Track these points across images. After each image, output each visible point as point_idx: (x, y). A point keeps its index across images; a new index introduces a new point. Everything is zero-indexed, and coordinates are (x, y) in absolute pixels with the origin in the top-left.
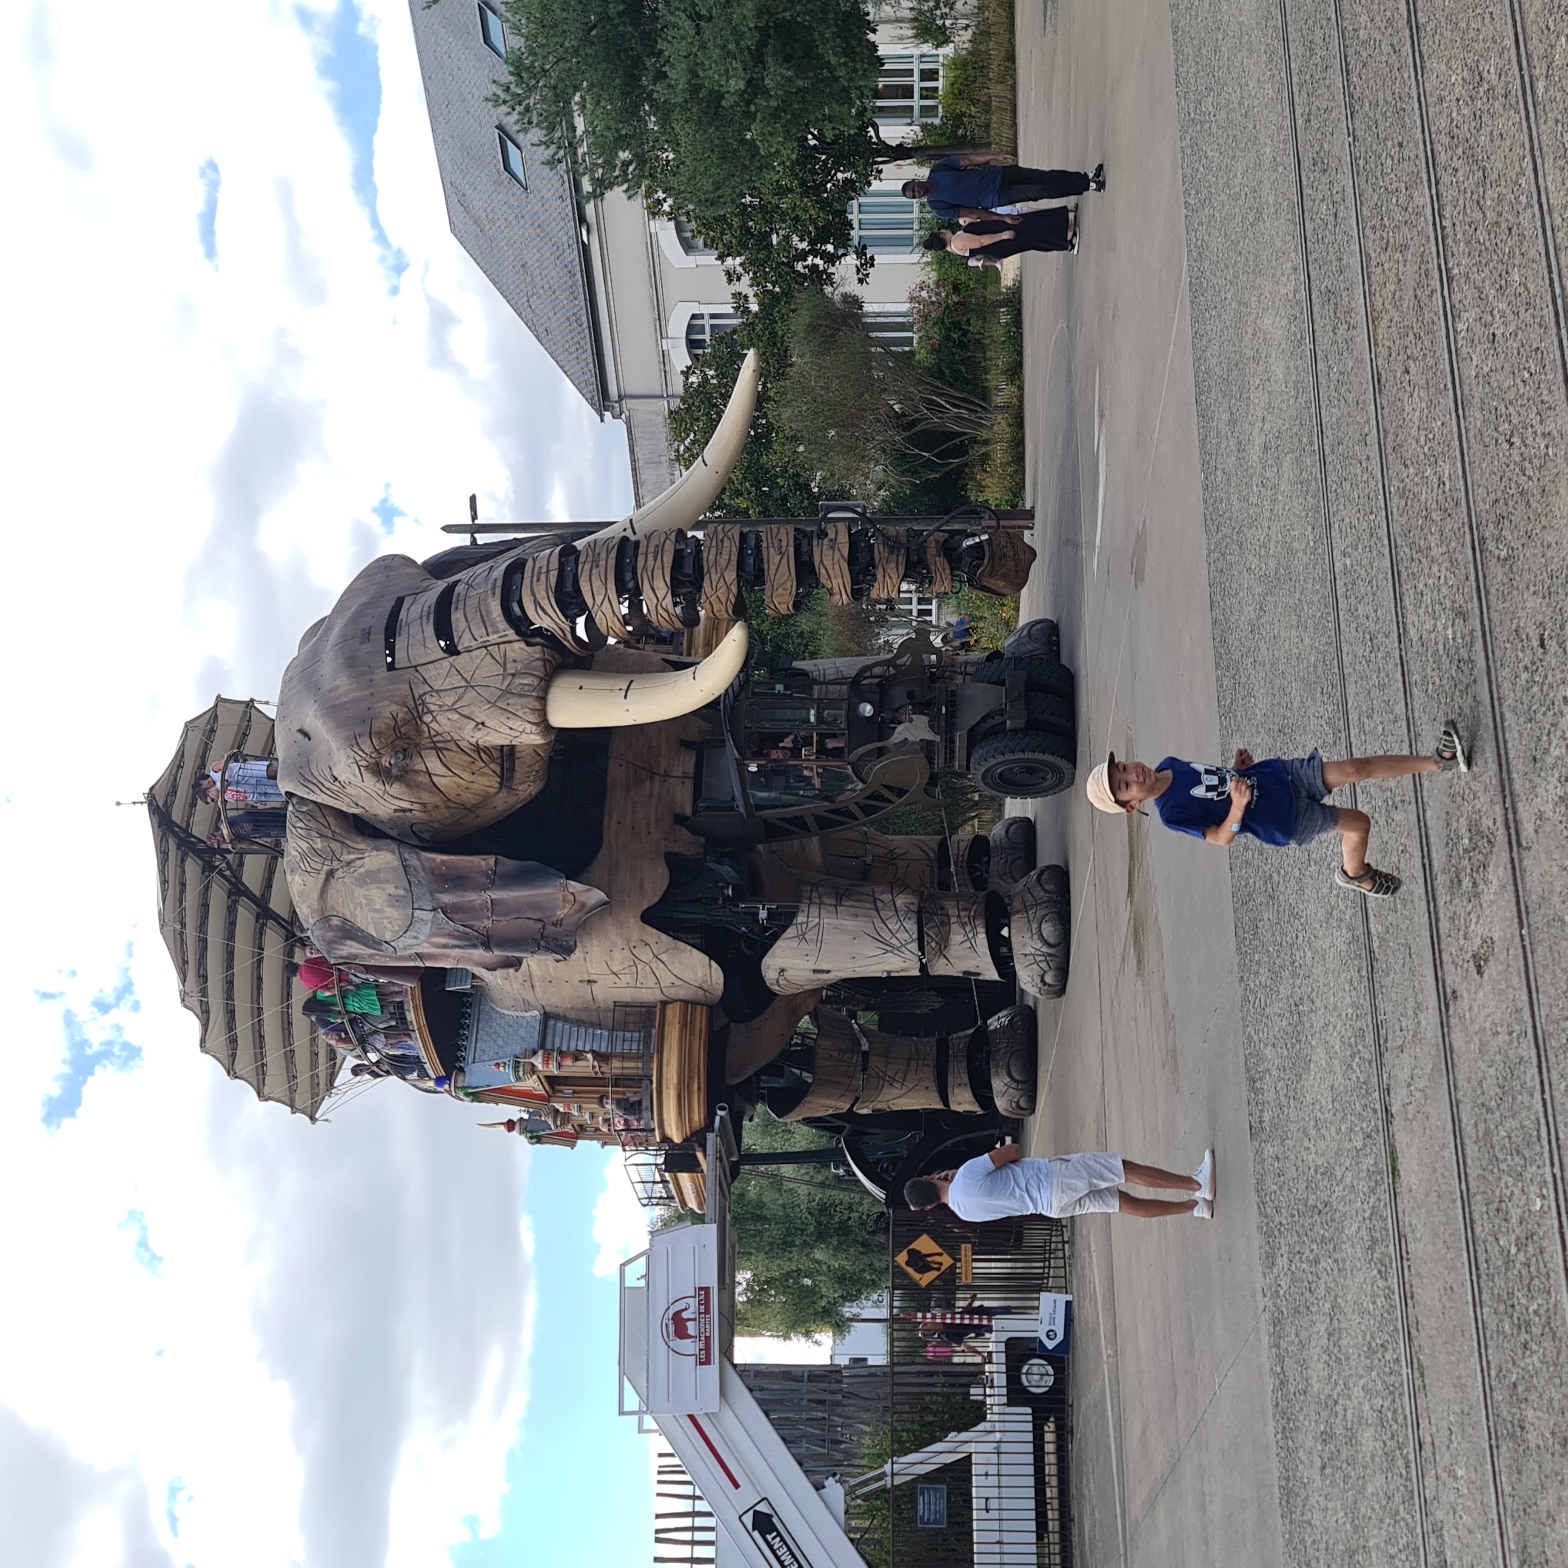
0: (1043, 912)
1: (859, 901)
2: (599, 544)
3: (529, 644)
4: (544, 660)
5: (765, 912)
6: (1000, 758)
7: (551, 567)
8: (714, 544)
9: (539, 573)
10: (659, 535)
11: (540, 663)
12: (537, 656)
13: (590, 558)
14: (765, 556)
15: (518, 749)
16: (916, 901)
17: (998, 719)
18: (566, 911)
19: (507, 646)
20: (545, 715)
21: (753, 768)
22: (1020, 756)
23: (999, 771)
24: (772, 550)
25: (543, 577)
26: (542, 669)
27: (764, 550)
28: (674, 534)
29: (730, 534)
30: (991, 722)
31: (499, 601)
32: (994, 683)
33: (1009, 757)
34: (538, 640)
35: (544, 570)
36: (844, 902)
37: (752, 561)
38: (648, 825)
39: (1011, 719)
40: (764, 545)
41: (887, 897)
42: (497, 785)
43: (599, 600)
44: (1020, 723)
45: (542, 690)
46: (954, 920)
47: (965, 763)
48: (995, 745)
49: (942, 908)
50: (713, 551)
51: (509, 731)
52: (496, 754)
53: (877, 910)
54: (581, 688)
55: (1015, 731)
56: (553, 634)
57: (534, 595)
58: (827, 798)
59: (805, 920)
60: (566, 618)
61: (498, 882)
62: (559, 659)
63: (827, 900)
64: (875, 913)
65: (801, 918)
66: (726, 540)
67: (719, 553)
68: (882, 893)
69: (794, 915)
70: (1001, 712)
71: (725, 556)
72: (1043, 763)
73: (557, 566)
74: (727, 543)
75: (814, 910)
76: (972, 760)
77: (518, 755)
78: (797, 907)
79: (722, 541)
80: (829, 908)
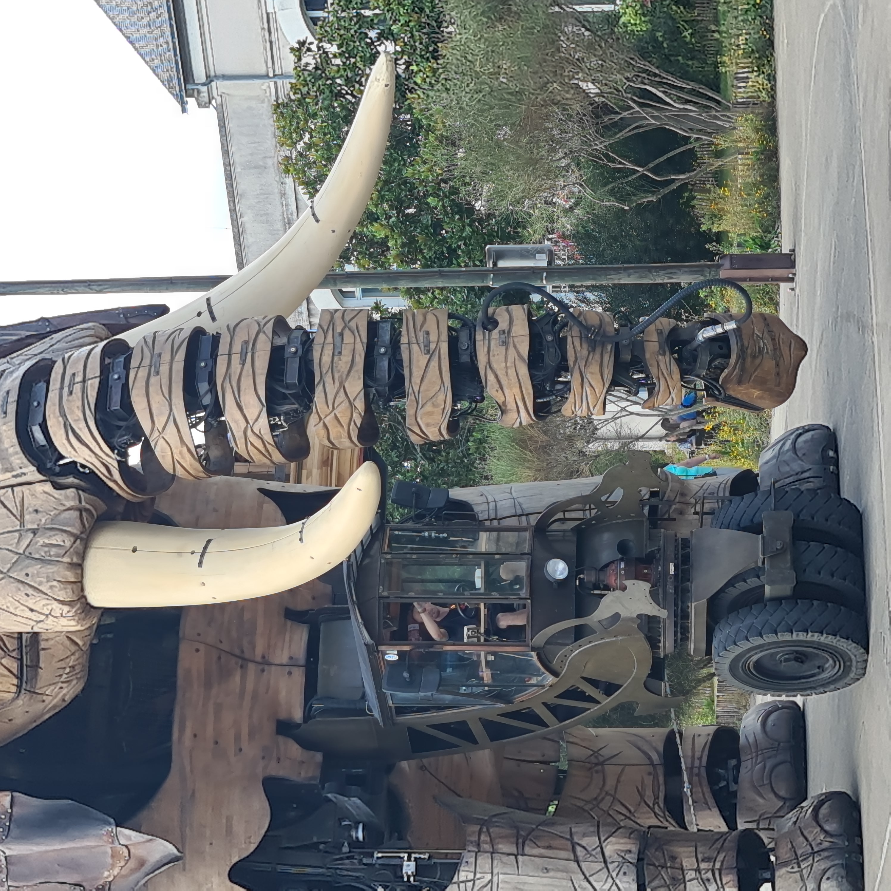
0: (823, 865)
1: (549, 847)
2: (160, 339)
3: (58, 487)
4: (80, 510)
5: (413, 864)
6: (757, 641)
7: (89, 375)
8: (330, 339)
9: (72, 383)
10: (249, 326)
11: (75, 514)
12: (69, 504)
13: (147, 361)
14: (405, 356)
15: (44, 636)
16: (635, 849)
17: (753, 582)
18: (116, 871)
19: (25, 488)
20: (82, 590)
21: (392, 656)
22: (787, 637)
23: (755, 658)
24: (415, 347)
25: (77, 388)
26: (78, 523)
27: (404, 348)
28: (270, 325)
29: (353, 324)
30: (742, 587)
31: (13, 424)
32: (745, 529)
33: (769, 638)
34: (71, 480)
35: (79, 378)
36: (527, 850)
37: (386, 363)
38: (238, 737)
39: (772, 583)
40: (404, 340)
41: (591, 842)
42: (14, 689)
43: (160, 423)
44: (786, 589)
45: (77, 553)
46: (690, 875)
47: (703, 646)
48: (748, 622)
49: (673, 858)
50: (328, 351)
51: (29, 614)
52: (12, 644)
53: (577, 861)
54: (134, 550)
55: (778, 600)
56: (92, 472)
57: (63, 415)
58: (499, 697)
59: (471, 876)
60: (112, 449)
61: (14, 831)
62: (103, 507)
63: (503, 847)
64: (574, 865)
65: (464, 874)
66: (347, 333)
67: (337, 352)
68: (584, 835)
69: (454, 868)
70: (757, 572)
71: (346, 358)
72: (819, 646)
73: (98, 374)
74: (348, 338)
75: (484, 861)
76: (715, 643)
77: (43, 645)
78: (459, 856)
79: (341, 335)
80: (505, 858)
